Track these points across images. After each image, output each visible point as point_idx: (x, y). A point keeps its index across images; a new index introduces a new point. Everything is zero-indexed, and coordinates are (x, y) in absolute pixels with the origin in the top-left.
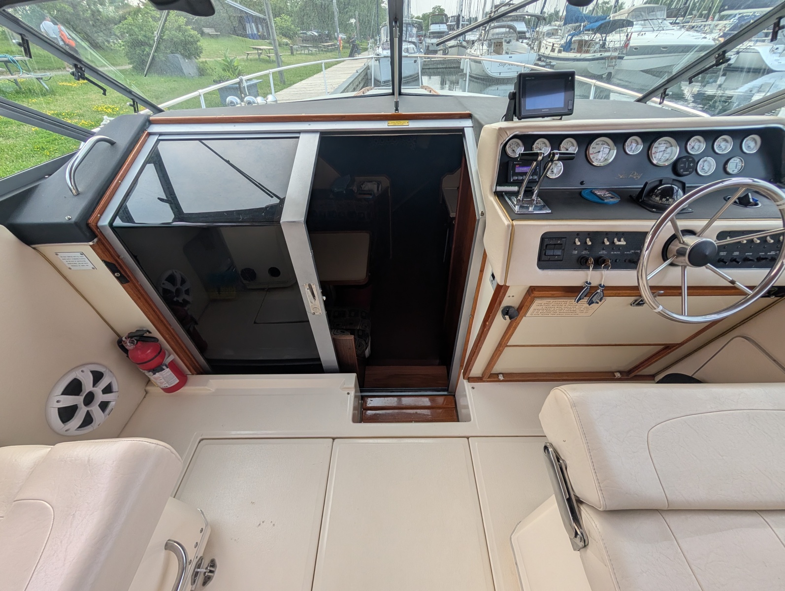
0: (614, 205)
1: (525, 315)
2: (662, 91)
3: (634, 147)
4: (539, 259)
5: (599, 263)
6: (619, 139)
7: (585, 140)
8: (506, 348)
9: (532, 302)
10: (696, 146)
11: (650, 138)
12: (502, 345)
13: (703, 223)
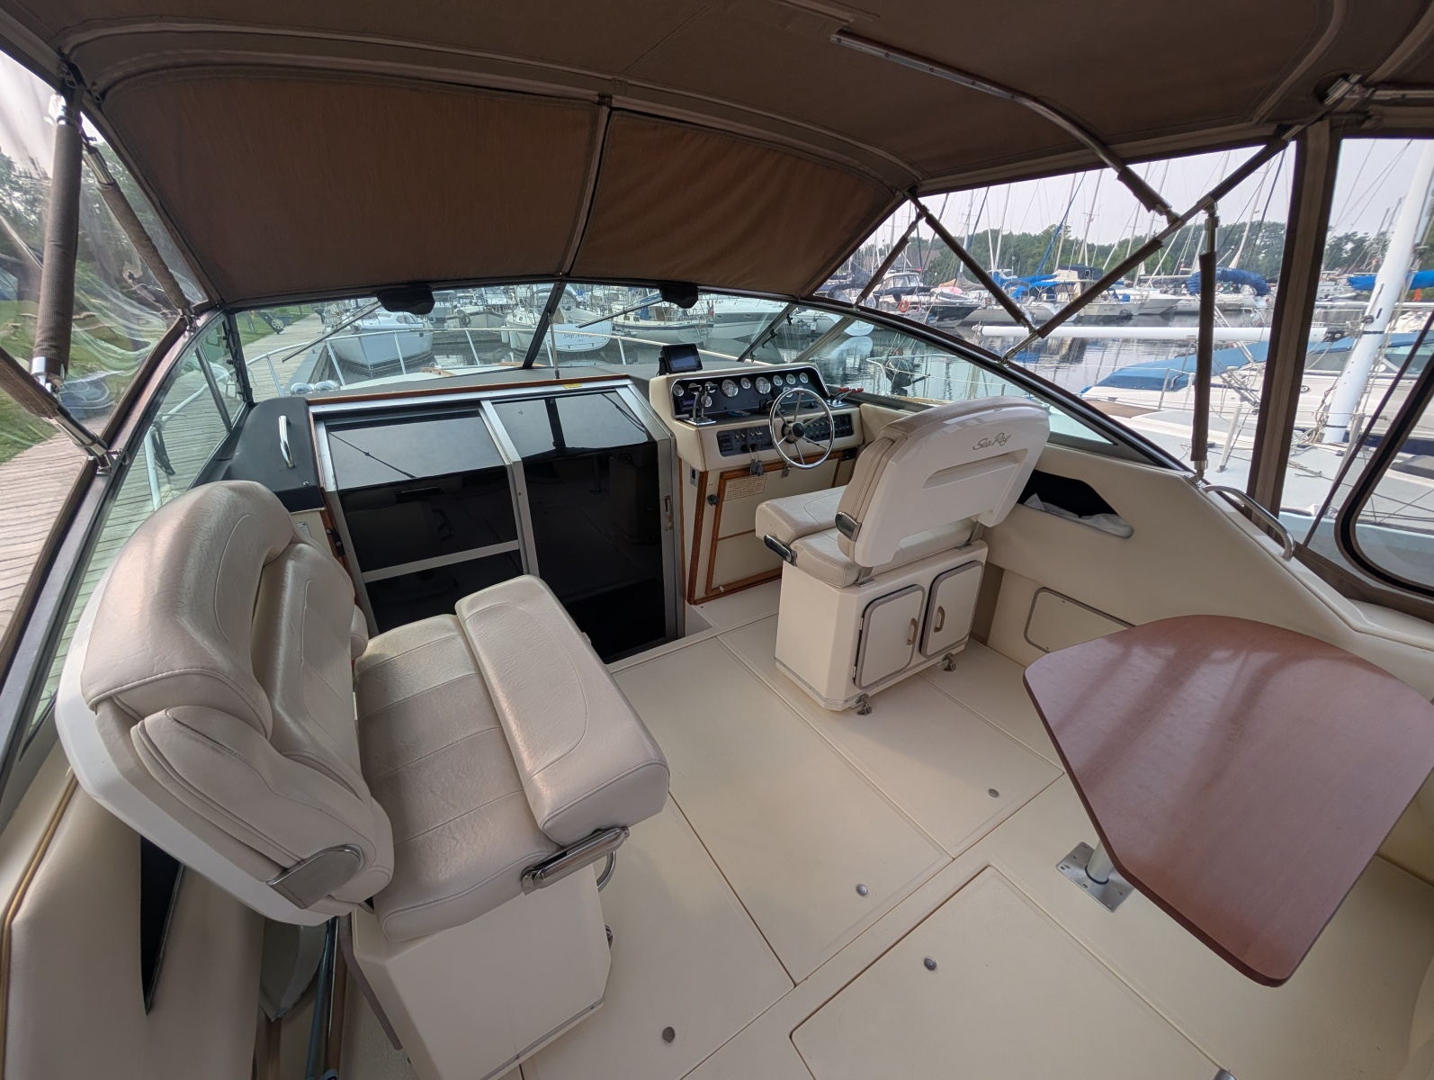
0: (748, 416)
1: (723, 500)
2: (749, 353)
3: (747, 386)
4: (721, 451)
5: (754, 448)
6: (737, 380)
7: (718, 382)
8: (719, 542)
9: (725, 484)
10: (778, 382)
11: (753, 377)
12: (715, 540)
13: (793, 417)
